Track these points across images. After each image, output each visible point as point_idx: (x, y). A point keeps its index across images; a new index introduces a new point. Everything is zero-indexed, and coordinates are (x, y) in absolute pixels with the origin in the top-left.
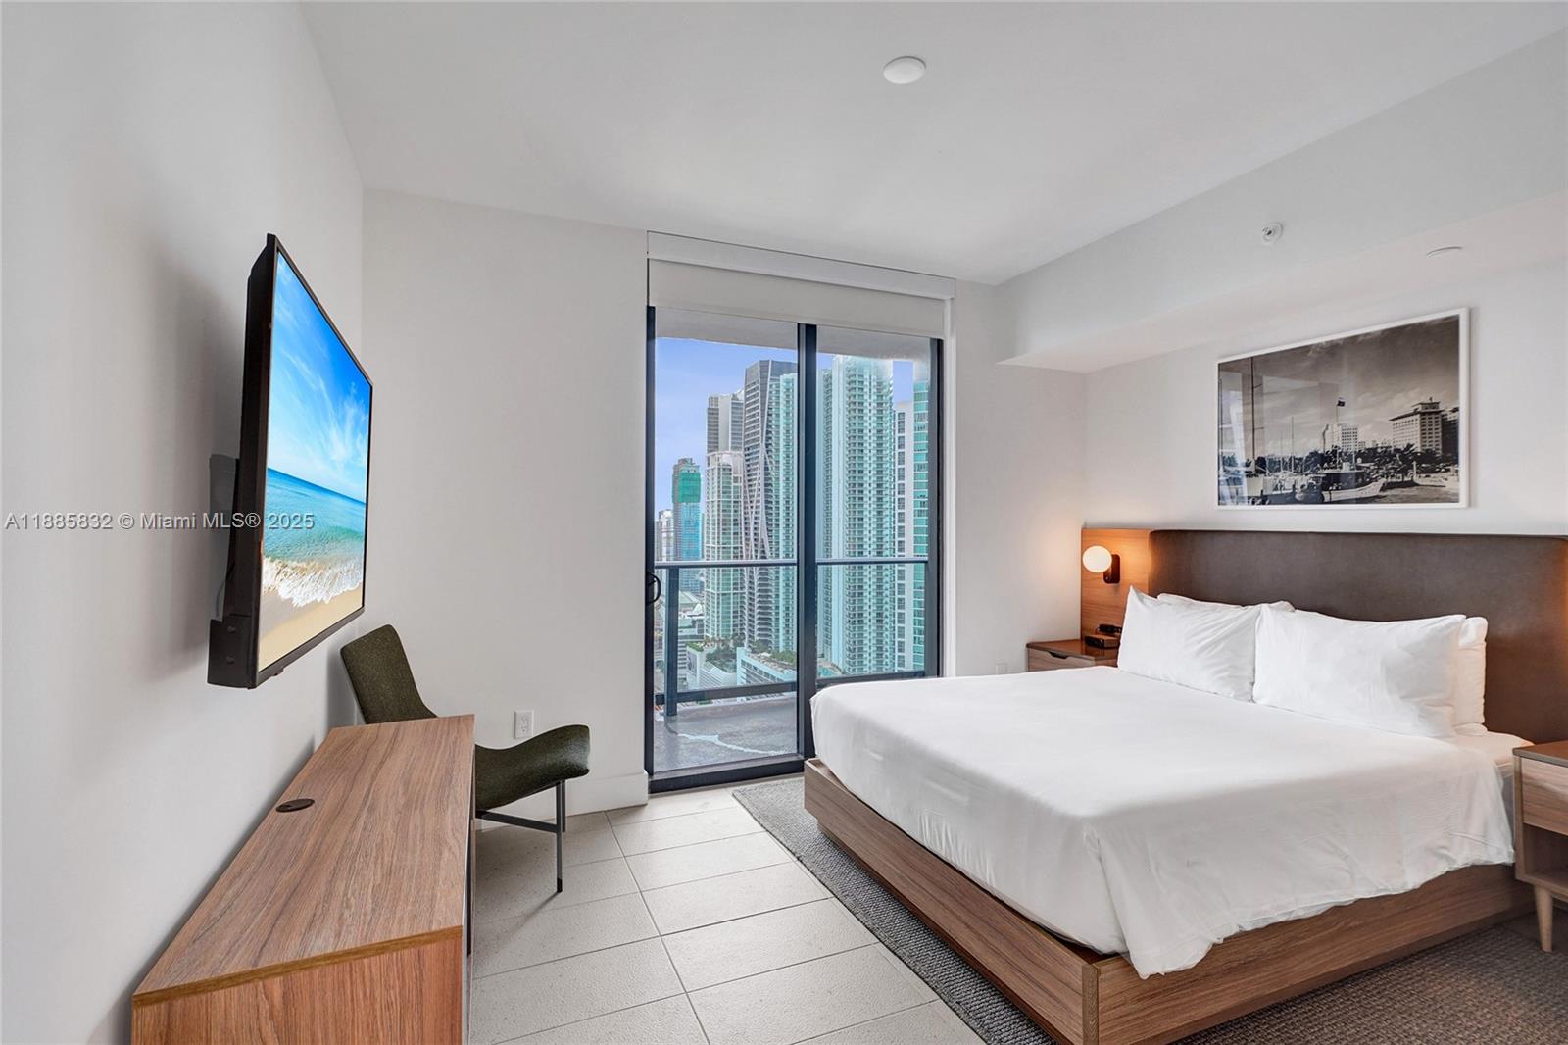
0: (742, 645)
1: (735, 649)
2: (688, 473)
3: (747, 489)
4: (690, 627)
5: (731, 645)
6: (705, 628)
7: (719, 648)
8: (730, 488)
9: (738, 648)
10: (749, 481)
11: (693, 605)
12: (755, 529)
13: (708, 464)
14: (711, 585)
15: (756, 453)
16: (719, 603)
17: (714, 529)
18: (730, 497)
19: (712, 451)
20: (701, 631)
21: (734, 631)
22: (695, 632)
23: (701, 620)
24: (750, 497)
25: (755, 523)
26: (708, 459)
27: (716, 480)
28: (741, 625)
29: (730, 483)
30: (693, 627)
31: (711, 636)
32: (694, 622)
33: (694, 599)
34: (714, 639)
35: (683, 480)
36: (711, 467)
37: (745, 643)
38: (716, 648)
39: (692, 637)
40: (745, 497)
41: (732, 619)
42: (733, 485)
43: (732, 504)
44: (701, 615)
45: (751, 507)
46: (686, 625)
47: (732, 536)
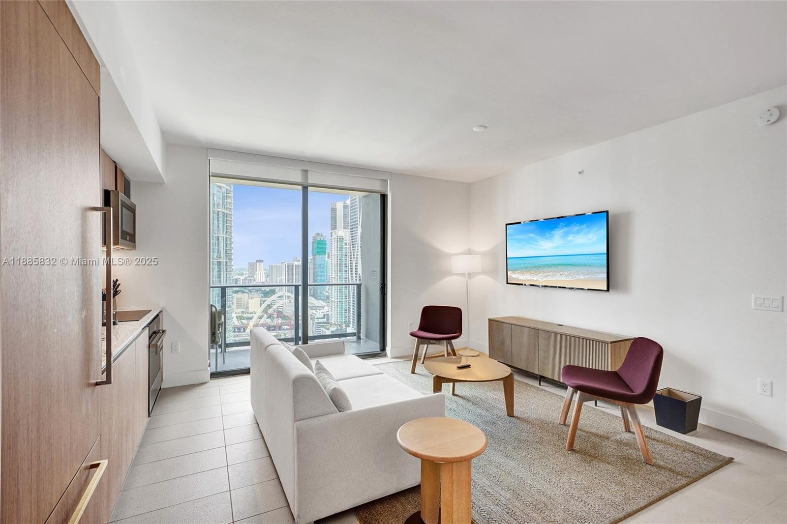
0: (349, 327)
1: (346, 328)
2: (320, 240)
3: (352, 249)
4: (322, 318)
5: (344, 326)
6: (330, 318)
7: (337, 328)
8: (343, 248)
9: (348, 328)
10: (353, 245)
11: (323, 307)
12: (356, 269)
13: (332, 236)
14: (333, 297)
15: (356, 231)
16: (337, 306)
17: (335, 269)
18: (343, 253)
19: (333, 229)
20: (328, 320)
21: (345, 319)
22: (325, 320)
23: (328, 314)
24: (353, 253)
25: (356, 266)
26: (332, 233)
27: (336, 244)
28: (349, 317)
29: (343, 246)
30: (324, 318)
31: (333, 322)
32: (324, 315)
33: (324, 304)
34: (335, 324)
35: (318, 244)
36: (333, 237)
37: (351, 325)
38: (336, 328)
39: (324, 323)
40: (351, 253)
41: (344, 314)
42: (344, 247)
43: (344, 256)
44: (328, 312)
45: (354, 258)
46: (321, 317)
47: (344, 272)
